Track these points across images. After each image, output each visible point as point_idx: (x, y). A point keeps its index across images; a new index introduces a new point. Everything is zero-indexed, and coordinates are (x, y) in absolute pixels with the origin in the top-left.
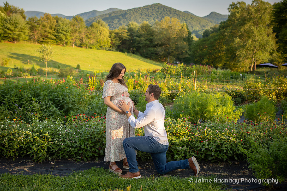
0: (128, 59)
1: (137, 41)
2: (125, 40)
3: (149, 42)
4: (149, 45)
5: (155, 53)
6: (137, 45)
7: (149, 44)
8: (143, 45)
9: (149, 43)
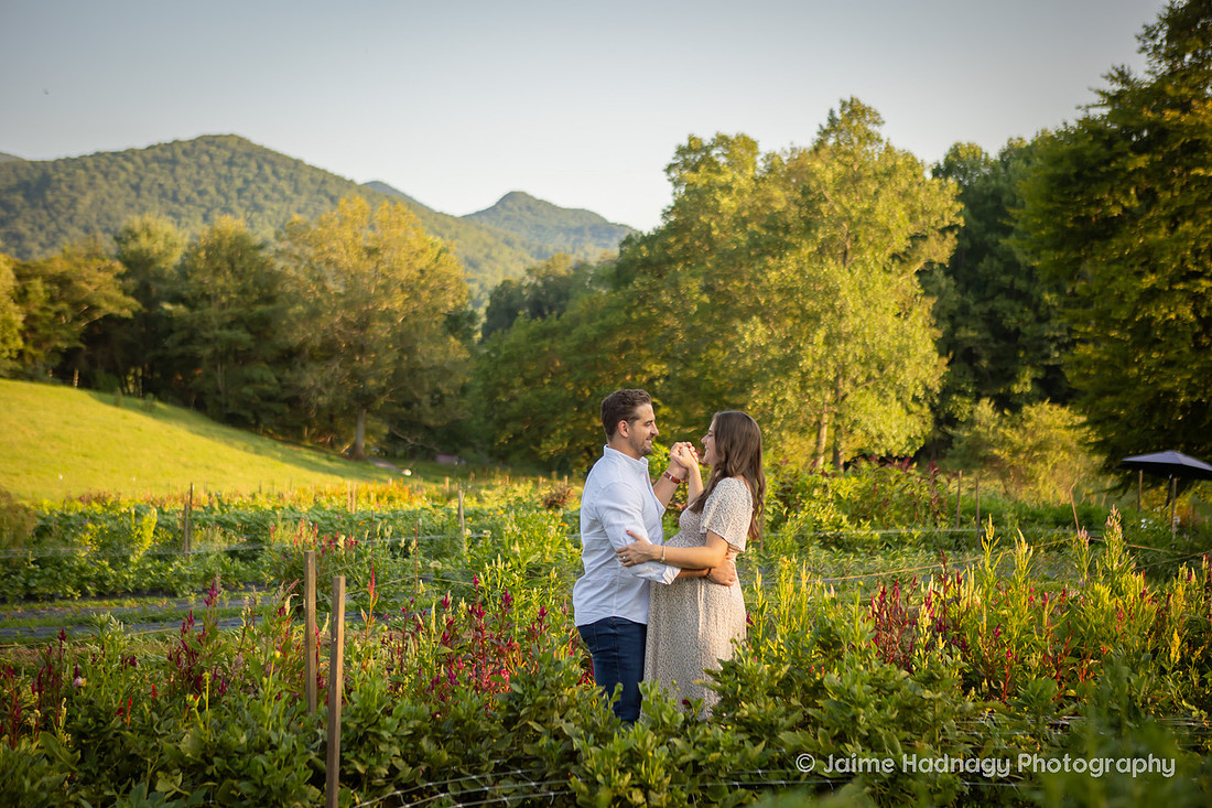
0: (140, 430)
1: (181, 329)
2: (109, 318)
3: (252, 333)
4: (249, 350)
5: (288, 394)
6: (180, 350)
7: (253, 344)
8: (215, 352)
9: (252, 340)
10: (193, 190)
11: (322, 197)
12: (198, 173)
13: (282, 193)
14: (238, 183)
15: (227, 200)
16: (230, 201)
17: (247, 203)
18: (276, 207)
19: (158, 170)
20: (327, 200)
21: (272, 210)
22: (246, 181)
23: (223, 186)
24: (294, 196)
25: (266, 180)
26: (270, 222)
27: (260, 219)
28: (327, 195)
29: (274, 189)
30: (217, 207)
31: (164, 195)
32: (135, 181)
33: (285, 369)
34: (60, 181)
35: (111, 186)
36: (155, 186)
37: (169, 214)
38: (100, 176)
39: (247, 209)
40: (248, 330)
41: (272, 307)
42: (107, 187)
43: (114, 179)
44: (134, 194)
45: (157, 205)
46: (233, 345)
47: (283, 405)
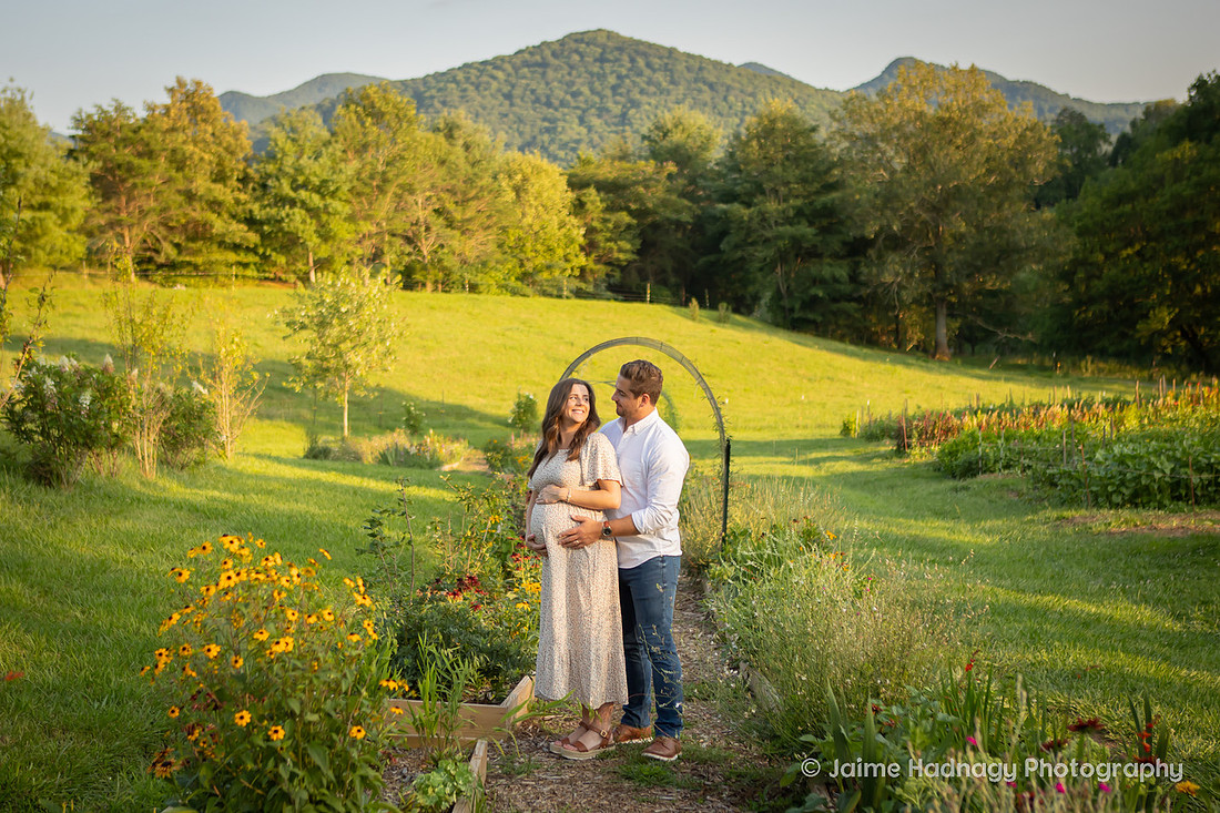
10: (567, 93)
11: (700, 85)
12: (570, 74)
13: (658, 85)
14: (612, 80)
15: (602, 99)
16: (605, 100)
17: (623, 100)
18: (653, 101)
19: (529, 75)
20: (705, 88)
21: (649, 104)
22: (620, 77)
23: (597, 84)
24: (671, 87)
25: (640, 74)
26: (648, 118)
27: (638, 116)
28: (705, 83)
29: (649, 82)
30: (592, 107)
31: (537, 100)
32: (506, 89)
33: (857, 264)
34: (432, 97)
35: (484, 97)
36: (528, 93)
37: (544, 120)
38: (471, 88)
39: (624, 106)
40: (811, 224)
41: (835, 195)
42: (479, 99)
43: (486, 89)
44: (507, 102)
45: (532, 112)
46: (796, 241)
47: (854, 305)
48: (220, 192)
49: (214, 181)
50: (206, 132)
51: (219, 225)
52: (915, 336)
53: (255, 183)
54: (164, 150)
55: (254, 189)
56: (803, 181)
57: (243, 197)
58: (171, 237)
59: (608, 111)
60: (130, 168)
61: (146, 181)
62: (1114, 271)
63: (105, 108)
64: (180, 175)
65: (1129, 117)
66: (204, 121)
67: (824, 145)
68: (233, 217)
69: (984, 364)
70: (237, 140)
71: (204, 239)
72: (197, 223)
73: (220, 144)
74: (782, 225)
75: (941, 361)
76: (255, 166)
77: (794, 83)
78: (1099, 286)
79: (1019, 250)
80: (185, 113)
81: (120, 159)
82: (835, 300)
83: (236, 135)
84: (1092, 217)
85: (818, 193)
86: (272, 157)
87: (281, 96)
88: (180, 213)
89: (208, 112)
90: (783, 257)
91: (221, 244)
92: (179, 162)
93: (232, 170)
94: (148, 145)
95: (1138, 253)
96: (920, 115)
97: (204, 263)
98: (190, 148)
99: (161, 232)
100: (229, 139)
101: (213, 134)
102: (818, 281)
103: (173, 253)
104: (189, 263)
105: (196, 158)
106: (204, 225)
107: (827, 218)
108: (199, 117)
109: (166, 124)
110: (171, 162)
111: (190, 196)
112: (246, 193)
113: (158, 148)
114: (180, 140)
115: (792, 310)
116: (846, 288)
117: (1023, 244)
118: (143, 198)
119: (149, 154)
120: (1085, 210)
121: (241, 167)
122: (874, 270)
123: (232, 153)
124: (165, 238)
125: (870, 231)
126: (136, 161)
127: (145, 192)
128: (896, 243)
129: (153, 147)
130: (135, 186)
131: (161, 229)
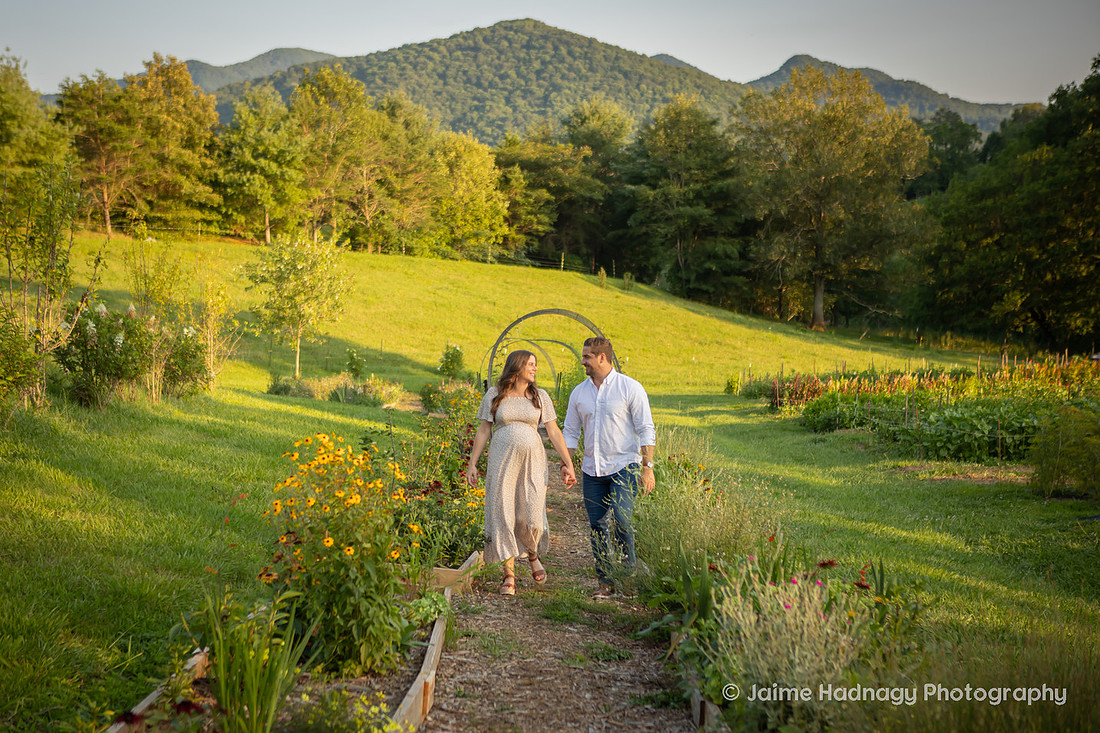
10: (495, 75)
11: (617, 73)
12: (499, 58)
13: (578, 71)
14: (537, 65)
15: (526, 82)
16: (529, 83)
17: (546, 84)
18: (573, 87)
19: (462, 58)
20: (620, 76)
21: (570, 89)
22: (544, 63)
23: (523, 69)
24: (589, 74)
25: (562, 61)
26: (568, 100)
27: (559, 98)
28: (620, 71)
29: (571, 69)
30: (518, 89)
31: (469, 81)
32: (441, 70)
33: (747, 243)
34: (374, 74)
35: (420, 76)
36: (460, 73)
37: (474, 99)
38: (410, 67)
39: (547, 90)
40: (708, 206)
41: (730, 181)
42: (416, 77)
43: (422, 69)
44: (441, 82)
45: (463, 91)
46: (694, 220)
47: (742, 278)
48: (189, 156)
49: (184, 147)
50: (178, 103)
51: (187, 186)
52: (796, 308)
53: (220, 150)
54: (141, 118)
55: (219, 156)
56: (702, 167)
57: (209, 162)
58: (144, 196)
59: (531, 92)
60: (111, 133)
61: (124, 145)
62: (974, 258)
63: (90, 78)
64: (154, 141)
65: (1001, 117)
66: (177, 93)
67: (723, 136)
68: (200, 179)
69: (856, 336)
70: (206, 111)
71: (173, 197)
72: (167, 183)
73: (191, 114)
74: (682, 205)
75: (817, 331)
76: (221, 135)
77: (700, 74)
78: (960, 270)
79: (890, 236)
80: (160, 85)
81: (102, 124)
82: (726, 274)
83: (204, 107)
84: (957, 209)
85: (715, 179)
86: (236, 128)
87: (237, 67)
88: (154, 174)
89: (181, 85)
90: (682, 234)
91: (189, 203)
92: (154, 129)
93: (200, 138)
94: (127, 113)
95: (997, 243)
96: (809, 114)
97: (173, 220)
98: (163, 117)
99: (136, 190)
100: (198, 110)
101: (185, 106)
102: (713, 256)
103: (146, 209)
104: (160, 219)
105: (169, 126)
106: (174, 186)
107: (723, 201)
108: (173, 90)
109: (142, 94)
110: (147, 128)
111: (163, 160)
112: (212, 159)
113: (135, 115)
114: (155, 110)
115: (688, 281)
116: (736, 263)
117: (894, 231)
118: (121, 159)
119: (128, 121)
120: (952, 202)
121: (208, 135)
122: (763, 249)
123: (201, 123)
124: (139, 196)
125: (761, 213)
126: (117, 127)
127: (123, 154)
128: (782, 225)
129: (131, 114)
130: (114, 149)
131: (136, 187)
